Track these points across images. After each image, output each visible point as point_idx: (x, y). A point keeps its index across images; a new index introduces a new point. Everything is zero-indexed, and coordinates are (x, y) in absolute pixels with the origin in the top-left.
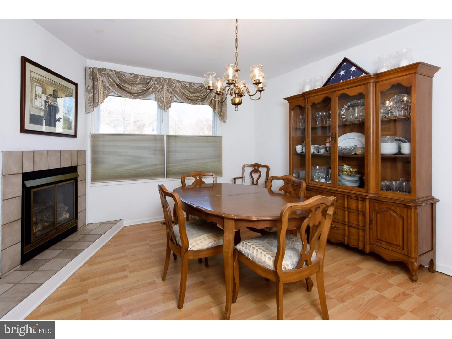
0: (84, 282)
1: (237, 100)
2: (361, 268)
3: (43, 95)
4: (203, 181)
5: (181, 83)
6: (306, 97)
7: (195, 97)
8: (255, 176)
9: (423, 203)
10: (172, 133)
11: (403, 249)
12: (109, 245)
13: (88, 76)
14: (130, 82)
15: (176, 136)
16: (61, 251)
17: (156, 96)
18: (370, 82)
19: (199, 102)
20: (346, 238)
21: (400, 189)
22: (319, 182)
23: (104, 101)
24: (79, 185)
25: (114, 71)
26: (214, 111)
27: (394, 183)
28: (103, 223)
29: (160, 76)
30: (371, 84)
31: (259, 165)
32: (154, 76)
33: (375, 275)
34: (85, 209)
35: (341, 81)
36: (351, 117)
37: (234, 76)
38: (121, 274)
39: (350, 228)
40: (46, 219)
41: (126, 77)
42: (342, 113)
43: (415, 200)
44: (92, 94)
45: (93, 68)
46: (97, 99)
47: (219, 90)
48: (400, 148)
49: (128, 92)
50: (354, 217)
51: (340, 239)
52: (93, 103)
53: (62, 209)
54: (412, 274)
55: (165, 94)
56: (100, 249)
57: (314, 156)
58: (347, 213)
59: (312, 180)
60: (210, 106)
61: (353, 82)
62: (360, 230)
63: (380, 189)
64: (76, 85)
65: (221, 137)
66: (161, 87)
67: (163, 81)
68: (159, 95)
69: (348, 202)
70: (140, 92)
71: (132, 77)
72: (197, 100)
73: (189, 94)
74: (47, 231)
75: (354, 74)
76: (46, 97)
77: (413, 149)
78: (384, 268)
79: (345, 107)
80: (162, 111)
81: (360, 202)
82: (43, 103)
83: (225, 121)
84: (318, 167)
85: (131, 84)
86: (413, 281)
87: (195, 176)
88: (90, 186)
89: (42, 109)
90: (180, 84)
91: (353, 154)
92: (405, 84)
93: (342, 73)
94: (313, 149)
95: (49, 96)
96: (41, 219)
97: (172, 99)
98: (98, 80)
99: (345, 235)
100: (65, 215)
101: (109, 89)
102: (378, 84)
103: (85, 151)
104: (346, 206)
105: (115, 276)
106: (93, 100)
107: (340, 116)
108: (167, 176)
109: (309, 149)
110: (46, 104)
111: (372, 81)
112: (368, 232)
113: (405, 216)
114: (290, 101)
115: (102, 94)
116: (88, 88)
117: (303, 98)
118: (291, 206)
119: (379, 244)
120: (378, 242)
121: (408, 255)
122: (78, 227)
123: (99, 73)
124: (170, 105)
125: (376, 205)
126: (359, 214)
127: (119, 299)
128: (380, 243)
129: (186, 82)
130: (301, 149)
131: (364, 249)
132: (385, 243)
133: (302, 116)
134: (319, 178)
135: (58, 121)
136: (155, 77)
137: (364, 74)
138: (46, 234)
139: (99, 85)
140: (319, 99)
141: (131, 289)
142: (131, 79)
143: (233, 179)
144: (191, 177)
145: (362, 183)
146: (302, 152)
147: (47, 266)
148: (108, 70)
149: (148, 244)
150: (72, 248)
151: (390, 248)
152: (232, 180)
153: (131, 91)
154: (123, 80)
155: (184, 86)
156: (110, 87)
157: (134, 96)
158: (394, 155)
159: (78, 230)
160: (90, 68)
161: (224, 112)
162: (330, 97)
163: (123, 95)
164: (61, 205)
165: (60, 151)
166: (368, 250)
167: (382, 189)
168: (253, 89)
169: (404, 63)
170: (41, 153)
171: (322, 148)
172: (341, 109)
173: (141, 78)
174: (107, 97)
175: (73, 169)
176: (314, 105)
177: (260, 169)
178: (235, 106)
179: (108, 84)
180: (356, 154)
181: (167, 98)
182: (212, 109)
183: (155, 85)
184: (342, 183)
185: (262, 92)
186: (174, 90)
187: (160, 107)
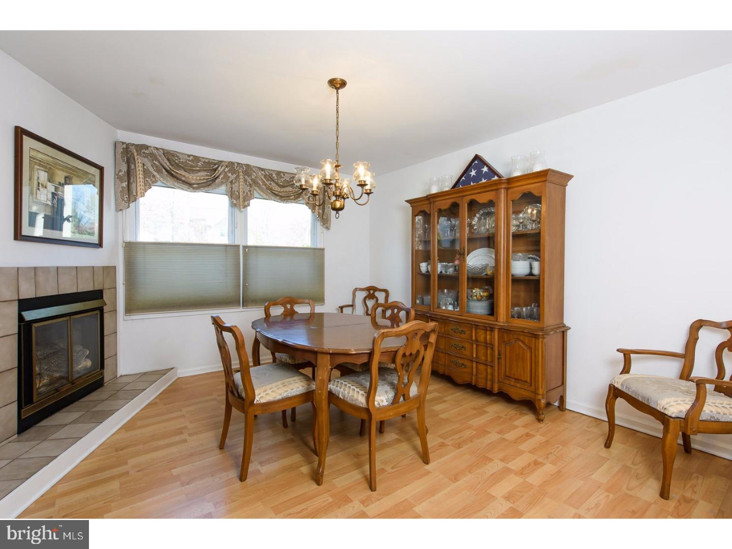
0: (121, 452)
1: (338, 204)
2: (486, 411)
3: (49, 185)
4: (296, 310)
5: (265, 172)
6: (431, 200)
7: (286, 192)
8: (370, 303)
9: (551, 332)
10: (251, 242)
11: (531, 385)
12: (156, 403)
13: (119, 156)
14: (187, 168)
15: (256, 247)
16: (82, 413)
17: (227, 189)
18: (501, 188)
19: (291, 199)
20: (474, 378)
21: (531, 316)
22: (446, 310)
23: (146, 194)
24: (107, 318)
25: (161, 150)
26: (314, 213)
27: (524, 309)
28: (145, 374)
29: (233, 161)
30: (503, 190)
31: (375, 289)
32: (225, 160)
33: (501, 417)
34: (116, 354)
35: (472, 184)
36: (483, 228)
37: (332, 175)
38: (178, 438)
39: (478, 364)
40: (55, 369)
41: (180, 159)
42: (474, 223)
43: (543, 328)
44: (126, 183)
45: (128, 144)
46: (134, 191)
47: (315, 189)
48: (531, 268)
49: (185, 182)
50: (482, 351)
51: (467, 379)
52: (127, 196)
53: (79, 353)
54: (539, 413)
55: (241, 186)
56: (142, 410)
57: (441, 277)
58: (475, 346)
59: (439, 307)
60: (306, 205)
61: (484, 186)
62: (489, 367)
63: (510, 316)
64: (101, 169)
65: (323, 249)
66: (235, 176)
67: (238, 168)
68: (232, 188)
69: (476, 332)
70: (202, 183)
71: (189, 160)
72: (288, 197)
73: (277, 188)
74: (56, 385)
75: (486, 176)
76: (54, 187)
77: (542, 269)
78: (513, 409)
79: (478, 215)
80: (236, 210)
81: (488, 332)
82: (50, 196)
83: (329, 227)
84: (446, 291)
85: (188, 171)
86: (540, 420)
87: (284, 304)
88: (124, 320)
89: (48, 204)
90: (263, 172)
91: (484, 274)
92: (536, 193)
93: (473, 173)
94: (440, 267)
95: (59, 185)
96: (47, 369)
97: (251, 194)
98: (136, 162)
99: (472, 374)
100: (85, 363)
101: (154, 176)
102: (510, 191)
103: (115, 267)
104: (474, 338)
105: (167, 441)
106: (129, 192)
107: (471, 226)
108: (244, 304)
109: (434, 268)
110: (53, 197)
111: (503, 186)
112: (496, 368)
113: (533, 347)
114: (413, 205)
115: (142, 184)
116: (120, 174)
117: (428, 202)
118: (383, 333)
119: (508, 382)
120: (506, 379)
121: (535, 392)
122: (106, 379)
123: (137, 151)
124: (248, 202)
125: (505, 335)
126: (487, 347)
127: (176, 468)
128: (508, 380)
129: (272, 170)
130: (426, 268)
131: (492, 389)
132: (513, 380)
133: (427, 225)
134: (446, 305)
135: (66, 221)
136: (225, 162)
137: (496, 178)
138: (57, 390)
139: (137, 169)
140: (445, 204)
141: (191, 455)
142: (188, 162)
143: (339, 307)
144: (278, 305)
145: (492, 311)
146: (428, 272)
147: (61, 434)
148: (152, 149)
149: (215, 399)
150: (99, 408)
151: (518, 385)
152: (337, 309)
153: (188, 180)
154: (176, 163)
155: (269, 176)
156: (155, 173)
157: (193, 188)
158: (526, 276)
159: (105, 385)
160: (123, 143)
161: (327, 215)
162: (458, 202)
163: (175, 186)
164: (77, 348)
165: (77, 267)
166: (496, 390)
167: (513, 317)
168: (358, 191)
169: (538, 168)
170: (46, 270)
171: (451, 267)
172: (473, 219)
173: (204, 162)
174: (150, 188)
175: (97, 294)
176: (440, 211)
177: (377, 294)
178: (335, 212)
179: (151, 170)
180: (487, 275)
181: (244, 192)
182: (310, 210)
183: (226, 173)
184: (472, 310)
185: (370, 195)
186: (255, 182)
187: (233, 205)
